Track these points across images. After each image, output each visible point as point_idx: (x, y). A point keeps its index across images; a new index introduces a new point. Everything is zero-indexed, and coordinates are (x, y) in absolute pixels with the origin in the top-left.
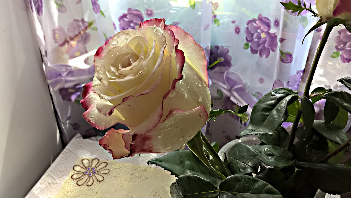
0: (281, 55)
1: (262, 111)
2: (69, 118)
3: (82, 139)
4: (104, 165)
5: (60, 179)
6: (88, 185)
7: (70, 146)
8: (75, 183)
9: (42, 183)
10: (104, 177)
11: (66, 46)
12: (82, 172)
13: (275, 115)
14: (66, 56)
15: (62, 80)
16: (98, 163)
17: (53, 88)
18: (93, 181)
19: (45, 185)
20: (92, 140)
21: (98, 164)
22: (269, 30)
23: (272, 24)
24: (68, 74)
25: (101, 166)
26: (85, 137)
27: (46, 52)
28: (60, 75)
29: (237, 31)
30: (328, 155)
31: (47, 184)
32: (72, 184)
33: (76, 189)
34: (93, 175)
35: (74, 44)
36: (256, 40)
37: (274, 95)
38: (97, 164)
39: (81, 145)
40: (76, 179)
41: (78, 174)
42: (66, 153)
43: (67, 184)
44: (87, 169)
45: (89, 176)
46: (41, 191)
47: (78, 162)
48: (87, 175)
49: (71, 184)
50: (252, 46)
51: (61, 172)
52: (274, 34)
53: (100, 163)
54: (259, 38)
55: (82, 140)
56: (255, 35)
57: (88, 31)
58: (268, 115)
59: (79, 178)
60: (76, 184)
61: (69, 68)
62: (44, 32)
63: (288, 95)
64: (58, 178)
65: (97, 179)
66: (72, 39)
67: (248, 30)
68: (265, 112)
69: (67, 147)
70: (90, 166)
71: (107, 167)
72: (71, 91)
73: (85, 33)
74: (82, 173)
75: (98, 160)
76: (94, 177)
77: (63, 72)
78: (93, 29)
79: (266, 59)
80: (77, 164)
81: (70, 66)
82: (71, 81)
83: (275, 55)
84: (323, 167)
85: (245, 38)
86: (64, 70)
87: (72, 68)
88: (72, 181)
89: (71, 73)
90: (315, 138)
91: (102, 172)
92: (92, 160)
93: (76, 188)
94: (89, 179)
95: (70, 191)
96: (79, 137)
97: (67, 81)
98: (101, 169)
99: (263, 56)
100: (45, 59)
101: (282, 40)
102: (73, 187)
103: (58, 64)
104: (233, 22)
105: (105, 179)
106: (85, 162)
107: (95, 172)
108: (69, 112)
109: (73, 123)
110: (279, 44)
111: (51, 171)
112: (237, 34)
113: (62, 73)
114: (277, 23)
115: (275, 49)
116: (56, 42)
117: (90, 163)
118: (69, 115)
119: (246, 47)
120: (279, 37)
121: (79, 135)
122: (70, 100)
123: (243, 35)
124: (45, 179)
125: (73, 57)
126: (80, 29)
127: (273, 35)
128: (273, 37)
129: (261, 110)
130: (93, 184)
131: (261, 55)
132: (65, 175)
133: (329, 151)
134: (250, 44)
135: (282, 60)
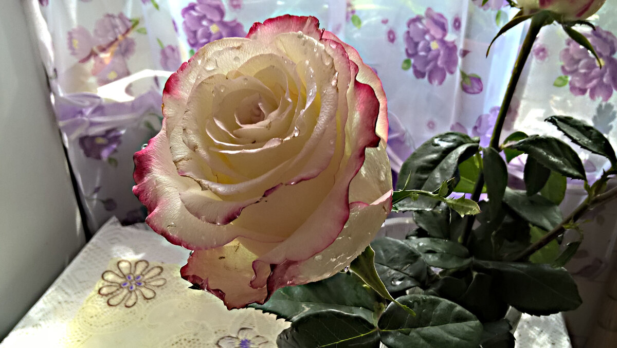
0: (462, 79)
1: (417, 172)
2: (97, 190)
3: (119, 226)
4: (157, 271)
5: (79, 295)
6: (127, 305)
7: (98, 239)
8: (104, 302)
9: (47, 301)
10: (156, 291)
11: (92, 61)
12: (117, 283)
13: (437, 178)
14: (92, 80)
15: (84, 121)
16: (147, 267)
17: (68, 135)
18: (137, 299)
19: (52, 304)
20: (138, 228)
21: (147, 270)
22: (444, 35)
23: (450, 26)
24: (94, 112)
25: (152, 274)
26: (125, 223)
27: (55, 70)
28: (81, 113)
29: (392, 37)
30: (530, 248)
31: (55, 304)
32: (99, 303)
33: (105, 312)
34: (136, 289)
35: (106, 58)
36: (422, 53)
37: (438, 145)
38: (144, 270)
39: (118, 236)
40: (106, 295)
41: (111, 286)
42: (91, 250)
43: (90, 304)
44: (127, 278)
45: (130, 290)
46: (44, 315)
47: (111, 266)
48: (125, 288)
49: (97, 304)
50: (417, 65)
51: (80, 282)
52: (453, 42)
53: (149, 268)
54: (429, 50)
55: (118, 229)
56: (421, 45)
57: (131, 35)
58: (426, 179)
59: (112, 293)
60: (106, 304)
61: (97, 100)
62: (53, 35)
63: (460, 144)
64: (75, 294)
65: (143, 296)
66: (103, 50)
67: (409, 37)
68: (422, 173)
69: (94, 240)
70: (132, 272)
71: (163, 275)
72: (100, 141)
73: (126, 39)
74: (117, 285)
75: (147, 262)
76: (138, 293)
77: (87, 107)
78: (139, 31)
79: (440, 87)
80: (108, 269)
81: (99, 98)
82: (99, 124)
83: (453, 81)
84: (519, 268)
85: (403, 50)
86: (87, 103)
87: (101, 101)
88: (100, 299)
89: (100, 109)
90: (507, 219)
91: (153, 283)
92: (137, 263)
93: (105, 310)
94: (129, 295)
95: (96, 316)
96: (114, 222)
97: (92, 124)
98: (152, 278)
99: (433, 82)
100: (53, 82)
101: (465, 53)
102: (100, 308)
103: (78, 93)
104: (385, 22)
105: (157, 295)
106: (123, 265)
107: (140, 284)
108: (98, 179)
109: (105, 198)
110: (460, 60)
111: (64, 281)
112: (391, 44)
113: (84, 110)
114: (457, 23)
115: (453, 69)
116: (74, 54)
117: (133, 268)
118: (97, 185)
119: (405, 65)
120: (460, 47)
121: (114, 219)
122: (99, 157)
123: (401, 44)
124: (52, 294)
125: (105, 82)
126: (117, 31)
127: (451, 45)
128: (450, 49)
129: (415, 169)
130: (136, 304)
131: (430, 80)
132: (88, 288)
133: (531, 242)
134: (412, 61)
135: (464, 88)
